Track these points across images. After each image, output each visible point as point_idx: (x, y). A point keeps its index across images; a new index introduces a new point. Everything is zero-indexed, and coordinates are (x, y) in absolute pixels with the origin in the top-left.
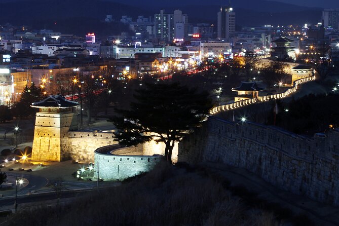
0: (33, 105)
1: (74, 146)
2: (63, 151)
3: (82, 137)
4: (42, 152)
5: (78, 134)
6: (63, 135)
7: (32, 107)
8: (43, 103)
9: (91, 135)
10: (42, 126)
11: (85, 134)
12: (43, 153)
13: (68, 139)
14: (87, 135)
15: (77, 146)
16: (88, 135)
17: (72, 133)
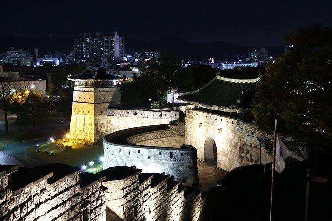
0: (70, 78)
1: (113, 125)
2: (99, 132)
3: (121, 115)
4: (78, 131)
5: (118, 112)
6: (100, 112)
7: (69, 80)
8: (81, 75)
9: (131, 112)
10: (78, 102)
11: (124, 112)
12: (79, 133)
13: (106, 117)
14: (126, 114)
15: (116, 126)
16: (128, 114)
17: (111, 111)
